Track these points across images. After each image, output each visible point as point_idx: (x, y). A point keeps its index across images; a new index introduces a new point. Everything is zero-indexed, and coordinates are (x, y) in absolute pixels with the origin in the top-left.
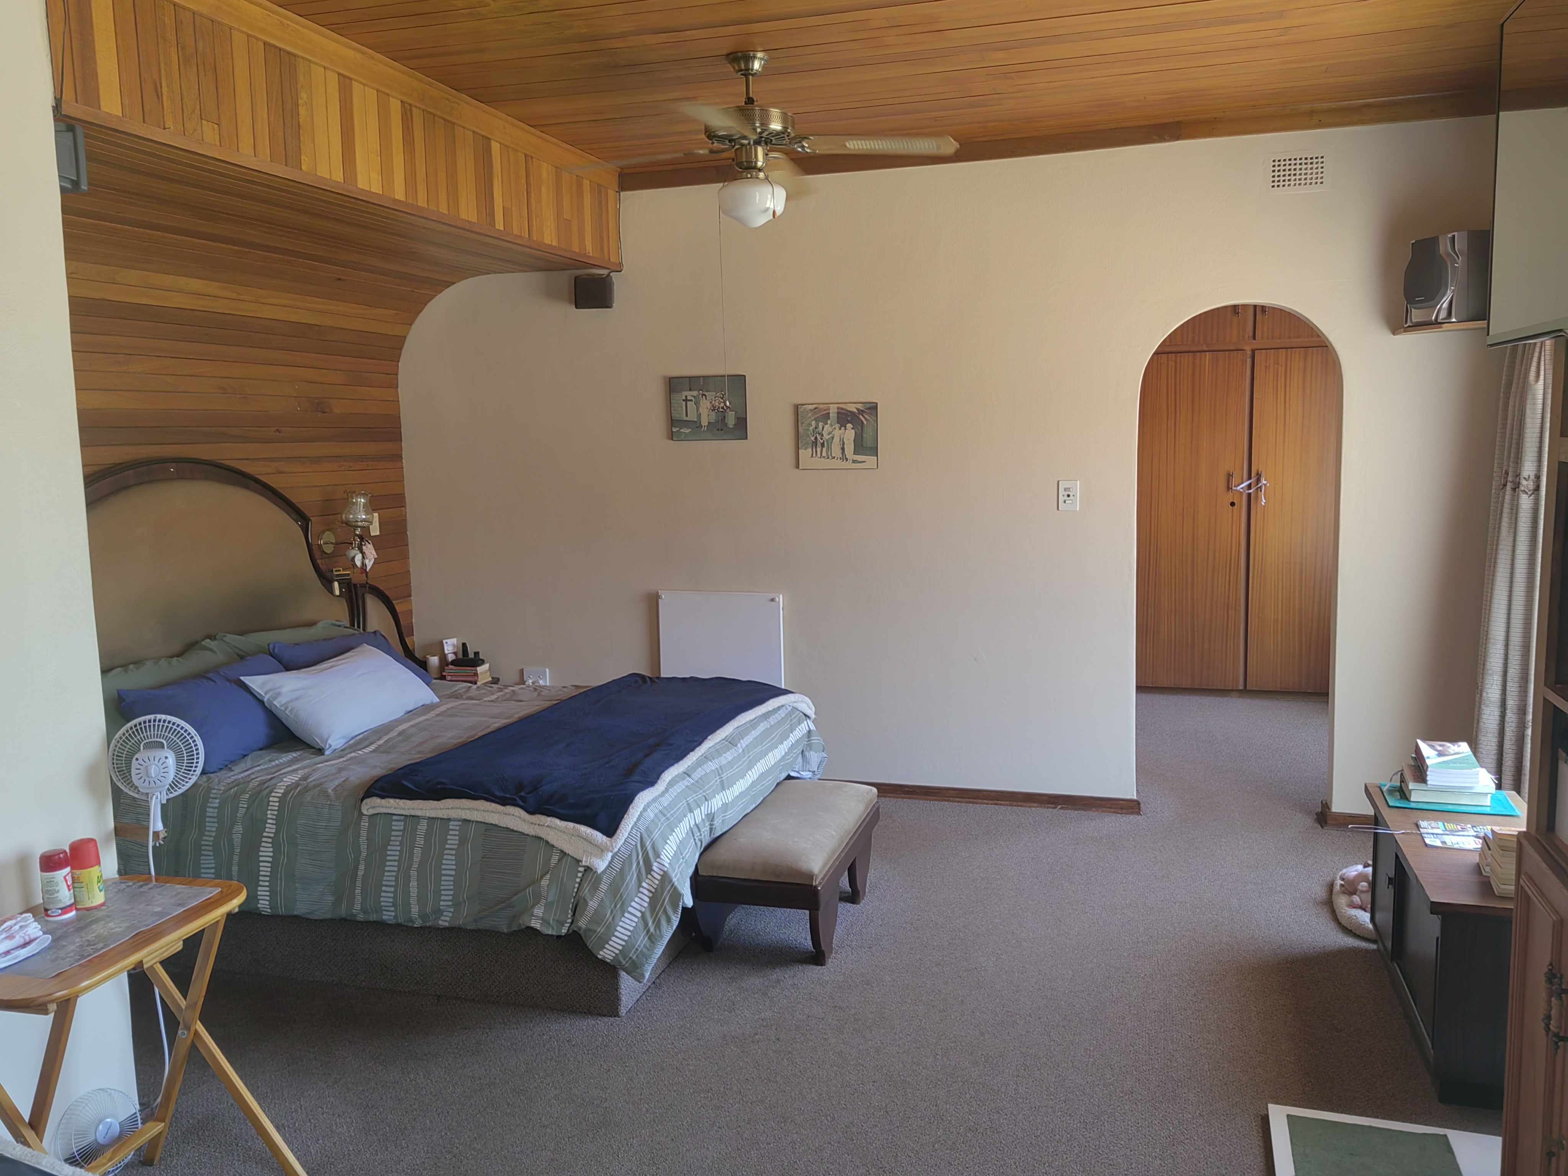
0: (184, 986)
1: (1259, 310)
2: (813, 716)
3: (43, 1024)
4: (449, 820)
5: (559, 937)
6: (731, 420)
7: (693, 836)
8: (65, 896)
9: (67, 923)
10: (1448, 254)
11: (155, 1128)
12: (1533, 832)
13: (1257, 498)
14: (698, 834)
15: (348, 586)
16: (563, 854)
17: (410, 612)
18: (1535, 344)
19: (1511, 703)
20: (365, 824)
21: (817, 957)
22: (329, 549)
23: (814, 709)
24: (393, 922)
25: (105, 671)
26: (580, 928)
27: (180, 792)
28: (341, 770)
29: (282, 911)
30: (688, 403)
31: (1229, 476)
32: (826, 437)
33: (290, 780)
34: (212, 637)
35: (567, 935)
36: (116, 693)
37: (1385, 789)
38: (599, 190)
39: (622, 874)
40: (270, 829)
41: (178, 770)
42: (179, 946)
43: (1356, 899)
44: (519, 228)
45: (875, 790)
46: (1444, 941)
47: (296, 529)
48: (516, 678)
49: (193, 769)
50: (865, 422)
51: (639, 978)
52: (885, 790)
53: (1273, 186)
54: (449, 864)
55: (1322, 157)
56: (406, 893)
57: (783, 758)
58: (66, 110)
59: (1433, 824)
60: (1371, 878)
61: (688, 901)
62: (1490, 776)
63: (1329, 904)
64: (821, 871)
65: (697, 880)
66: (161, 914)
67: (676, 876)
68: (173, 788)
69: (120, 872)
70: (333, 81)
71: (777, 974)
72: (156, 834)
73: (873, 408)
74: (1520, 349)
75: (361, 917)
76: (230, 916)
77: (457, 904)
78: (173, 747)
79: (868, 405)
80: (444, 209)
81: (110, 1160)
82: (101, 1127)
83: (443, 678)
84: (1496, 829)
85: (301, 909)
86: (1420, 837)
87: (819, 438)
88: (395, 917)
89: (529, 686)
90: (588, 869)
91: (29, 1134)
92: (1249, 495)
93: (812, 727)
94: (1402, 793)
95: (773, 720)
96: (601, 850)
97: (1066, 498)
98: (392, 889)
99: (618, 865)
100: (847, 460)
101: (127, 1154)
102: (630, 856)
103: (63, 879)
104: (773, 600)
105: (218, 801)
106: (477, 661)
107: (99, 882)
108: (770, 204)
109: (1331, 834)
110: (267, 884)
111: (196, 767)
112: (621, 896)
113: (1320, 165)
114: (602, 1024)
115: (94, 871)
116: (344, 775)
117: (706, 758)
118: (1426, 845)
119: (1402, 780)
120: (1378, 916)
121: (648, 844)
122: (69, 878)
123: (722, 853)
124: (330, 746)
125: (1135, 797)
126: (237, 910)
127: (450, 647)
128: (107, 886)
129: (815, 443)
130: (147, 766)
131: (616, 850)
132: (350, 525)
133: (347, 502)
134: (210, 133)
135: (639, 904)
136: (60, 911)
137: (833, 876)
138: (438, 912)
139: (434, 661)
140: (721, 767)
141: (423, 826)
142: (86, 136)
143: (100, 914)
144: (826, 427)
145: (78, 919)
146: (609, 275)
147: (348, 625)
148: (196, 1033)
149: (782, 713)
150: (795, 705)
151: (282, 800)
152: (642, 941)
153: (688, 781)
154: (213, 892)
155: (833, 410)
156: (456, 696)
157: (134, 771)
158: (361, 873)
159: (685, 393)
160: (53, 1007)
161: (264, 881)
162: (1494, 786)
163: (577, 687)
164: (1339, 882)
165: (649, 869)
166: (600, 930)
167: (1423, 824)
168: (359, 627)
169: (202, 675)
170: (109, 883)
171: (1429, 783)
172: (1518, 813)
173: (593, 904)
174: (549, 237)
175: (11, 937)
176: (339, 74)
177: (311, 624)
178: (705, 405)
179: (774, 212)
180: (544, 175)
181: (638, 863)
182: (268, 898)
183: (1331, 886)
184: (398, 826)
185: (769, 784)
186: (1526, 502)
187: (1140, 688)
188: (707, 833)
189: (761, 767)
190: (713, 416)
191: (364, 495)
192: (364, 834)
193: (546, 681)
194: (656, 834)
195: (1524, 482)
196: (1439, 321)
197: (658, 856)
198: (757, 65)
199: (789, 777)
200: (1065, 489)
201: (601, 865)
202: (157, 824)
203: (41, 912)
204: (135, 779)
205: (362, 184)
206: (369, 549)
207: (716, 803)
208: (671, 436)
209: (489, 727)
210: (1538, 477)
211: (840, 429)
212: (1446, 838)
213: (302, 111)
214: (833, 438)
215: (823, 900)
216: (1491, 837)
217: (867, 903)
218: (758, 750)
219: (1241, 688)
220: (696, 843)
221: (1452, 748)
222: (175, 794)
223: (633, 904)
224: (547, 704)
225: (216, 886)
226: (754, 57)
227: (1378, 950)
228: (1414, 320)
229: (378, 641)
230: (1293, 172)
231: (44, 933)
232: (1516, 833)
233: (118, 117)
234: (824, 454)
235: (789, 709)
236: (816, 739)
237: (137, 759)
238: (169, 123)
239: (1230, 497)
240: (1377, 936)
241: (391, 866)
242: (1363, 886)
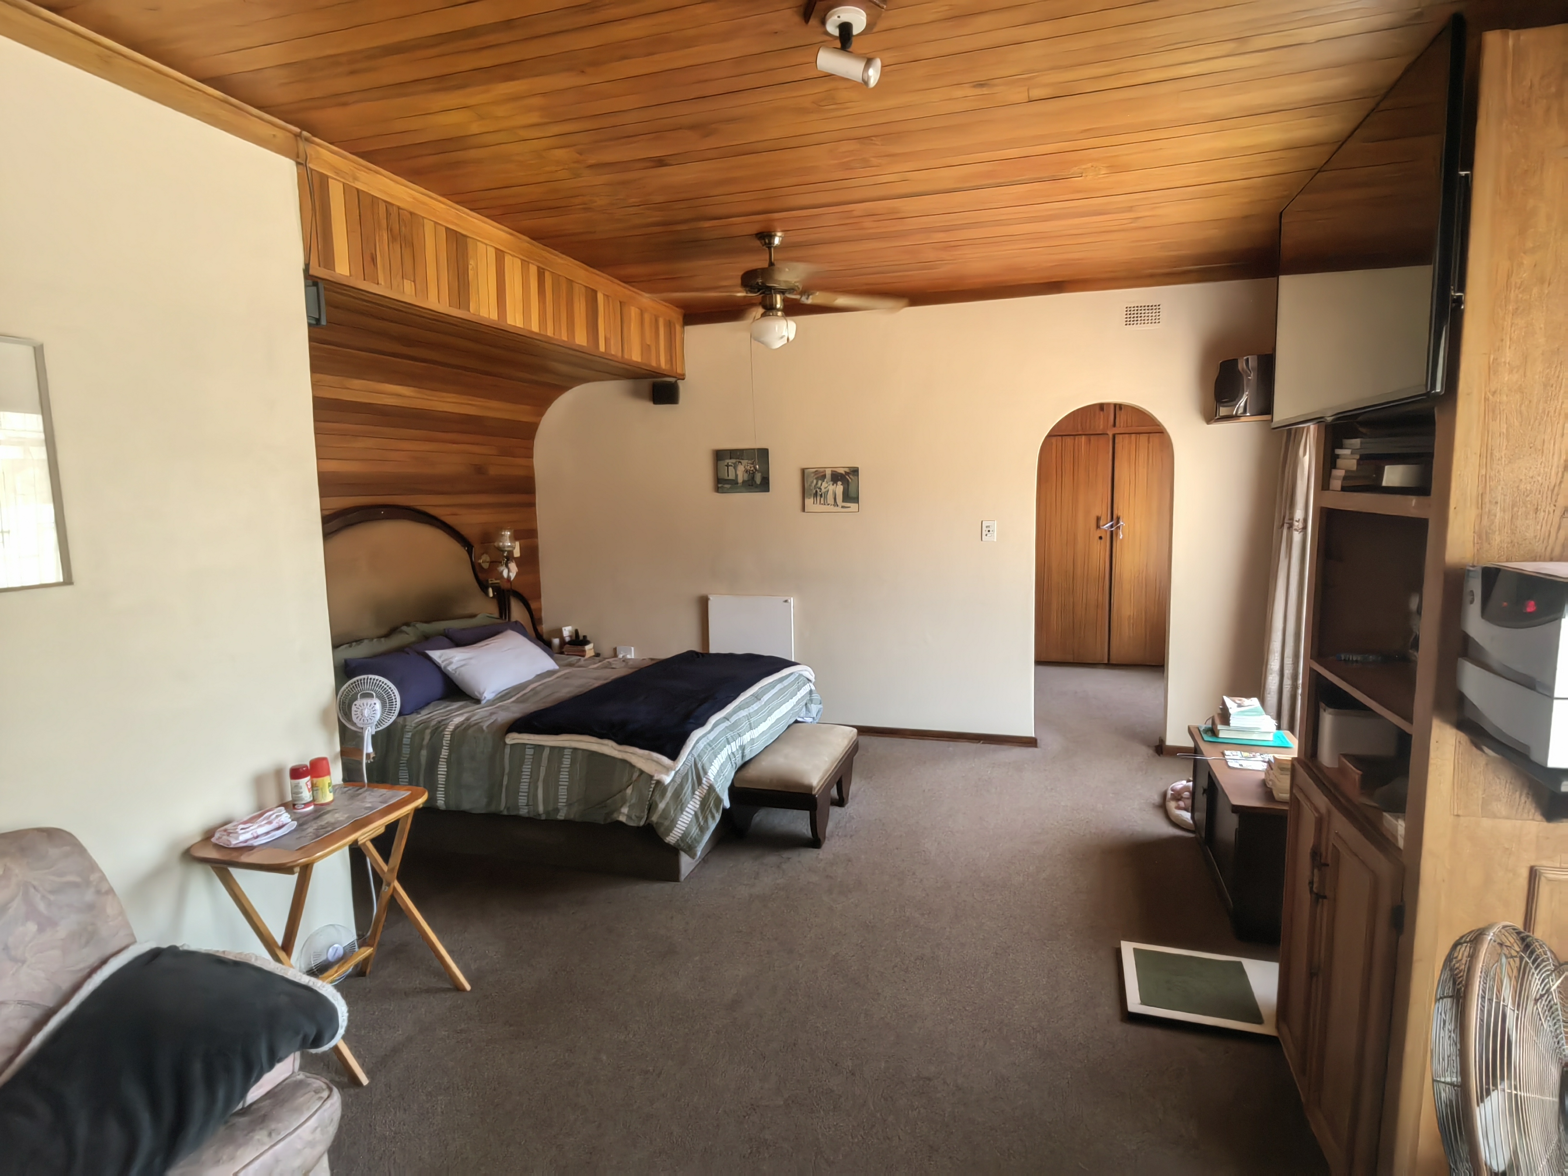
0: (386, 858)
1: (1118, 407)
2: (813, 680)
3: (290, 881)
4: (564, 748)
5: (638, 827)
6: (758, 479)
7: (731, 760)
8: (307, 795)
9: (308, 814)
10: (1243, 369)
11: (367, 951)
12: (1303, 757)
13: (1117, 534)
14: (734, 759)
15: (497, 589)
16: (642, 772)
17: (540, 610)
18: (1304, 427)
19: (1288, 672)
20: (507, 751)
21: (815, 842)
22: (486, 566)
23: (814, 675)
24: (527, 815)
25: (335, 646)
26: (652, 821)
27: (384, 727)
28: (492, 714)
29: (453, 808)
30: (729, 467)
31: (1098, 519)
32: (823, 490)
33: (457, 720)
34: (407, 624)
35: (644, 826)
36: (343, 661)
37: (1201, 729)
38: (670, 325)
39: (681, 786)
40: (445, 753)
41: (383, 712)
42: (382, 830)
43: (1182, 804)
44: (615, 350)
45: (855, 730)
46: (1241, 832)
47: (462, 552)
48: (611, 653)
49: (394, 709)
50: (850, 480)
51: (692, 855)
52: (863, 731)
53: (1126, 324)
54: (564, 776)
55: (1159, 305)
56: (535, 796)
57: (792, 709)
58: (312, 272)
59: (1234, 753)
60: (1191, 789)
61: (727, 804)
62: (1272, 720)
63: (1162, 807)
64: (818, 785)
65: (733, 791)
66: (371, 808)
67: (718, 787)
68: (379, 724)
69: (344, 780)
70: (492, 253)
71: (786, 854)
72: (368, 755)
73: (855, 471)
74: (1293, 432)
75: (505, 813)
76: (417, 811)
77: (569, 805)
78: (380, 697)
79: (852, 469)
80: (565, 338)
81: (336, 972)
82: (331, 950)
83: (562, 653)
84: (1277, 756)
85: (466, 806)
86: (1224, 761)
87: (818, 490)
88: (528, 812)
89: (620, 659)
90: (659, 782)
91: (282, 955)
92: (1112, 532)
93: (813, 688)
94: (1213, 732)
95: (786, 683)
96: (668, 769)
97: (987, 533)
98: (526, 794)
99: (678, 781)
100: (838, 506)
101: (348, 968)
102: (688, 772)
103: (305, 784)
104: (786, 601)
105: (410, 734)
106: (585, 642)
107: (329, 786)
108: (785, 333)
109: (1165, 761)
110: (443, 789)
111: (395, 710)
112: (681, 800)
113: (1158, 311)
114: (667, 887)
115: (326, 780)
116: (494, 717)
117: (739, 708)
118: (1229, 767)
119: (1213, 723)
120: (1197, 815)
121: (699, 766)
122: (309, 783)
123: (752, 772)
124: (485, 698)
125: (1033, 735)
126: (421, 806)
127: (567, 631)
128: (334, 789)
129: (816, 494)
130: (362, 710)
131: (677, 769)
132: (501, 550)
133: (497, 535)
134: (408, 286)
135: (692, 806)
136: (303, 806)
137: (827, 787)
138: (557, 810)
139: (556, 641)
140: (749, 714)
141: (546, 752)
142: (325, 289)
143: (329, 808)
144: (823, 483)
145: (315, 811)
146: (676, 381)
147: (499, 617)
148: (395, 889)
149: (792, 678)
150: (801, 673)
151: (453, 733)
152: (695, 831)
153: (727, 724)
154: (404, 794)
155: (828, 472)
156: (570, 665)
157: (353, 713)
158: (505, 782)
159: (728, 461)
160: (297, 869)
161: (441, 788)
162: (1275, 727)
163: (652, 659)
164: (1170, 792)
165: (700, 782)
166: (667, 823)
167: (1227, 753)
168: (505, 618)
169: (401, 650)
170: (337, 787)
171: (1231, 725)
172: (1291, 745)
173: (662, 806)
174: (635, 356)
175: (270, 823)
176: (496, 249)
177: (473, 616)
178: (741, 469)
179: (788, 339)
180: (633, 314)
181: (693, 778)
182: (444, 799)
183: (1164, 795)
184: (529, 752)
185: (783, 726)
186: (1297, 537)
187: (1038, 662)
188: (740, 758)
189: (777, 714)
190: (746, 477)
191: (509, 530)
192: (507, 757)
193: (631, 655)
194: (705, 759)
195: (1296, 524)
196: (1238, 415)
197: (706, 773)
198: (777, 241)
199: (796, 722)
200: (987, 527)
201: (667, 779)
202: (368, 748)
203: (290, 806)
204: (354, 718)
205: (510, 321)
206: (513, 566)
207: (746, 738)
208: (718, 490)
209: (591, 685)
210: (1305, 521)
211: (833, 485)
212: (1241, 762)
213: (471, 273)
214: (828, 491)
215: (820, 803)
216: (1273, 761)
217: (851, 807)
218: (775, 703)
219: (1106, 662)
220: (732, 765)
221: (1246, 701)
222: (381, 728)
223: (689, 806)
224: (631, 671)
225: (408, 790)
226: (775, 235)
227: (1195, 837)
228: (1221, 414)
229: (518, 628)
230: (1139, 315)
231: (292, 820)
232: (1290, 759)
233: (347, 276)
234: (822, 502)
235: (797, 675)
236: (816, 696)
237: (355, 705)
238: (381, 281)
239: (1099, 533)
240: (1195, 828)
241: (525, 779)
242: (1186, 795)
